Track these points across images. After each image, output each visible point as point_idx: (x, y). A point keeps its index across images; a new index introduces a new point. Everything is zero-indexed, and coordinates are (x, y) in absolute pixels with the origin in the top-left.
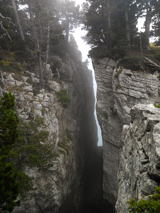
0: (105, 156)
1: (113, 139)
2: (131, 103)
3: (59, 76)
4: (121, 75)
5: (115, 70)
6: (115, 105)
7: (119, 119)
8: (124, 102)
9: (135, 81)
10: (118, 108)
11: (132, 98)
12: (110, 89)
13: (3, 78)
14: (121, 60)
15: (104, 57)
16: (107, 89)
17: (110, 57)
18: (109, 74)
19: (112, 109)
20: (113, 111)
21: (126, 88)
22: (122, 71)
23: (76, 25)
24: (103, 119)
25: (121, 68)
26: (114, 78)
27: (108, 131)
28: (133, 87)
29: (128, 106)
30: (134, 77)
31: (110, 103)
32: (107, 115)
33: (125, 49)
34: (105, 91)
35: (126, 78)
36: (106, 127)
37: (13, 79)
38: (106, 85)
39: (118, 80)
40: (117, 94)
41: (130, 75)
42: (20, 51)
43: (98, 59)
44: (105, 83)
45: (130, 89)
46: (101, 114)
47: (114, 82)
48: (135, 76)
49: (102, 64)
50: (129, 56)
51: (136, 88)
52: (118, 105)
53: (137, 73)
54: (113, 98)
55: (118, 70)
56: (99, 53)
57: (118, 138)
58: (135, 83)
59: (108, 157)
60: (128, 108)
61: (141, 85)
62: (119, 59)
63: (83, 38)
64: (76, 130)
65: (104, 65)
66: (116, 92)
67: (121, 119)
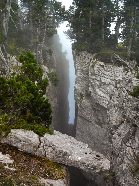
0: (78, 128)
1: (86, 115)
2: (102, 88)
3: (48, 62)
4: (96, 66)
5: (92, 61)
6: (89, 88)
7: (91, 99)
8: (97, 86)
9: (106, 71)
10: (91, 91)
11: (103, 84)
12: (87, 76)
13: (8, 59)
14: (97, 54)
15: (84, 50)
16: (84, 75)
17: (89, 51)
18: (87, 64)
19: (86, 91)
20: (87, 93)
21: (99, 75)
22: (97, 62)
24: (79, 98)
25: (96, 60)
26: (91, 67)
27: (82, 108)
28: (104, 75)
29: (99, 89)
30: (106, 68)
31: (85, 86)
32: (83, 95)
33: (100, 46)
34: (82, 77)
35: (100, 68)
36: (81, 105)
37: (16, 60)
38: (84, 72)
39: (94, 69)
40: (92, 80)
41: (103, 66)
42: (18, 39)
43: (79, 51)
44: (83, 70)
45: (102, 76)
46: (78, 94)
47: (90, 70)
48: (106, 67)
49: (82, 55)
50: (103, 52)
51: (106, 76)
52: (92, 88)
53: (108, 65)
54: (88, 83)
55: (94, 61)
56: (81, 47)
57: (89, 114)
58: (107, 73)
59: (80, 128)
60: (99, 91)
61: (111, 74)
62: (95, 53)
63: (65, 33)
65: (84, 57)
66: (91, 78)
67: (93, 99)
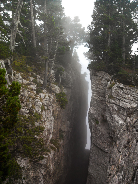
0: (91, 158)
1: (101, 144)
2: (121, 113)
3: (60, 81)
4: (114, 88)
5: (109, 83)
6: (106, 113)
7: (108, 126)
8: (114, 111)
9: (126, 94)
10: (108, 116)
11: (122, 109)
12: (103, 99)
13: (13, 75)
14: (116, 74)
15: (101, 70)
16: (100, 98)
17: (106, 72)
18: (103, 85)
19: (103, 116)
20: (103, 118)
21: (117, 99)
22: (115, 84)
23: (80, 43)
24: (94, 124)
25: (115, 81)
26: (108, 89)
27: (97, 136)
28: (123, 99)
29: (118, 115)
30: (126, 91)
31: (101, 110)
32: (98, 121)
33: (120, 66)
34: (98, 99)
35: (118, 90)
36: (96, 131)
37: (21, 77)
38: (100, 94)
39: (111, 92)
40: (109, 103)
41: (122, 88)
42: (30, 56)
43: (95, 72)
44: (99, 92)
45: (121, 100)
46: (93, 119)
47: (107, 92)
48: (126, 89)
49: (98, 76)
50: (123, 72)
51: (126, 100)
52: (109, 113)
53: (129, 87)
54: (105, 106)
55: (112, 82)
56: (97, 66)
57: (105, 143)
58: (126, 96)
59: (94, 159)
60: (117, 117)
61: (132, 98)
62: (114, 74)
63: (85, 54)
64: (68, 131)
65: (100, 78)
66: (108, 101)
67: (110, 126)
